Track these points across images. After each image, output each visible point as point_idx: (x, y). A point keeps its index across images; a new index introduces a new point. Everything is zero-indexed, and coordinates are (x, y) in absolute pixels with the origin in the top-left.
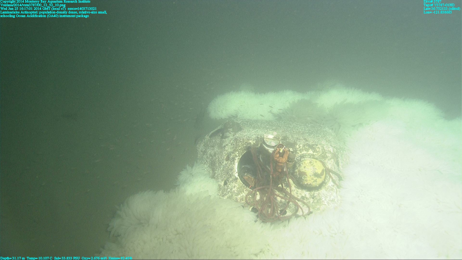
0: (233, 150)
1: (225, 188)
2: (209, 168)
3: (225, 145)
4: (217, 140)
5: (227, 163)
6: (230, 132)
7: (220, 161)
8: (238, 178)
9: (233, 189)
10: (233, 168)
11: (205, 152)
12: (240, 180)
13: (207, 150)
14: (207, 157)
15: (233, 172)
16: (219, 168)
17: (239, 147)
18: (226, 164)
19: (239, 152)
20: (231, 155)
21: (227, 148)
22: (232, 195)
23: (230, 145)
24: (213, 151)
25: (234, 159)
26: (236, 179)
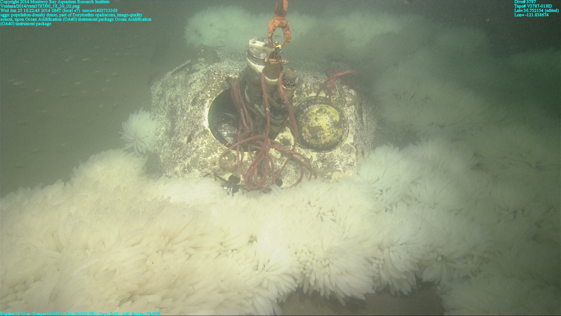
0: (203, 88)
1: (188, 147)
2: (166, 118)
3: (192, 82)
4: (181, 77)
5: (194, 109)
6: (201, 63)
7: (183, 107)
8: (208, 131)
9: (200, 148)
10: (201, 116)
11: (162, 96)
12: (212, 134)
13: (166, 92)
14: (165, 103)
15: (201, 122)
16: (182, 118)
17: (213, 83)
18: (191, 111)
19: (211, 90)
20: (200, 97)
21: (194, 86)
22: (198, 157)
23: (199, 82)
24: (174, 93)
25: (203, 102)
26: (206, 132)
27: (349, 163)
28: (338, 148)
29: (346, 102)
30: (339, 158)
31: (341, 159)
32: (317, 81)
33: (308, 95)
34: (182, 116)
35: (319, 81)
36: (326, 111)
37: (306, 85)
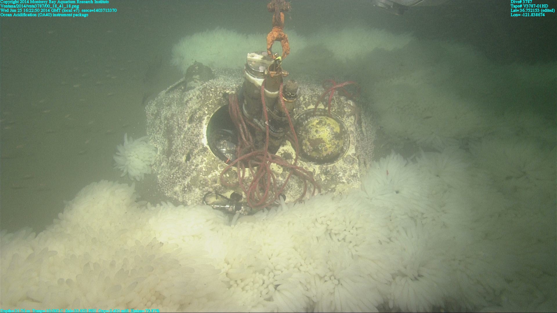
0: (200, 105)
1: (187, 166)
2: (163, 137)
3: (187, 100)
4: (176, 95)
5: (191, 127)
6: (196, 80)
7: (180, 126)
8: (208, 149)
9: (200, 166)
10: (200, 133)
11: (157, 115)
12: (211, 151)
13: (161, 111)
14: (161, 122)
15: (200, 140)
16: (179, 136)
17: (210, 100)
18: (189, 129)
19: (208, 107)
20: (197, 114)
21: (190, 104)
22: (198, 175)
23: (195, 100)
24: (169, 112)
25: (200, 119)
26: (205, 149)
27: (352, 174)
28: (340, 160)
29: (345, 112)
30: (342, 169)
31: (344, 170)
32: (314, 93)
33: (306, 107)
34: (179, 135)
35: (317, 93)
36: (326, 122)
37: (303, 97)
